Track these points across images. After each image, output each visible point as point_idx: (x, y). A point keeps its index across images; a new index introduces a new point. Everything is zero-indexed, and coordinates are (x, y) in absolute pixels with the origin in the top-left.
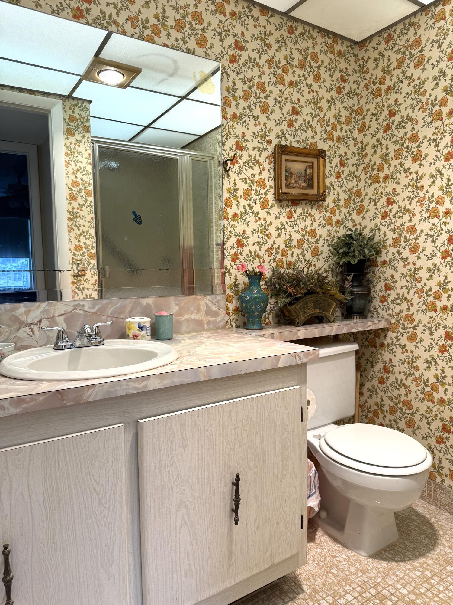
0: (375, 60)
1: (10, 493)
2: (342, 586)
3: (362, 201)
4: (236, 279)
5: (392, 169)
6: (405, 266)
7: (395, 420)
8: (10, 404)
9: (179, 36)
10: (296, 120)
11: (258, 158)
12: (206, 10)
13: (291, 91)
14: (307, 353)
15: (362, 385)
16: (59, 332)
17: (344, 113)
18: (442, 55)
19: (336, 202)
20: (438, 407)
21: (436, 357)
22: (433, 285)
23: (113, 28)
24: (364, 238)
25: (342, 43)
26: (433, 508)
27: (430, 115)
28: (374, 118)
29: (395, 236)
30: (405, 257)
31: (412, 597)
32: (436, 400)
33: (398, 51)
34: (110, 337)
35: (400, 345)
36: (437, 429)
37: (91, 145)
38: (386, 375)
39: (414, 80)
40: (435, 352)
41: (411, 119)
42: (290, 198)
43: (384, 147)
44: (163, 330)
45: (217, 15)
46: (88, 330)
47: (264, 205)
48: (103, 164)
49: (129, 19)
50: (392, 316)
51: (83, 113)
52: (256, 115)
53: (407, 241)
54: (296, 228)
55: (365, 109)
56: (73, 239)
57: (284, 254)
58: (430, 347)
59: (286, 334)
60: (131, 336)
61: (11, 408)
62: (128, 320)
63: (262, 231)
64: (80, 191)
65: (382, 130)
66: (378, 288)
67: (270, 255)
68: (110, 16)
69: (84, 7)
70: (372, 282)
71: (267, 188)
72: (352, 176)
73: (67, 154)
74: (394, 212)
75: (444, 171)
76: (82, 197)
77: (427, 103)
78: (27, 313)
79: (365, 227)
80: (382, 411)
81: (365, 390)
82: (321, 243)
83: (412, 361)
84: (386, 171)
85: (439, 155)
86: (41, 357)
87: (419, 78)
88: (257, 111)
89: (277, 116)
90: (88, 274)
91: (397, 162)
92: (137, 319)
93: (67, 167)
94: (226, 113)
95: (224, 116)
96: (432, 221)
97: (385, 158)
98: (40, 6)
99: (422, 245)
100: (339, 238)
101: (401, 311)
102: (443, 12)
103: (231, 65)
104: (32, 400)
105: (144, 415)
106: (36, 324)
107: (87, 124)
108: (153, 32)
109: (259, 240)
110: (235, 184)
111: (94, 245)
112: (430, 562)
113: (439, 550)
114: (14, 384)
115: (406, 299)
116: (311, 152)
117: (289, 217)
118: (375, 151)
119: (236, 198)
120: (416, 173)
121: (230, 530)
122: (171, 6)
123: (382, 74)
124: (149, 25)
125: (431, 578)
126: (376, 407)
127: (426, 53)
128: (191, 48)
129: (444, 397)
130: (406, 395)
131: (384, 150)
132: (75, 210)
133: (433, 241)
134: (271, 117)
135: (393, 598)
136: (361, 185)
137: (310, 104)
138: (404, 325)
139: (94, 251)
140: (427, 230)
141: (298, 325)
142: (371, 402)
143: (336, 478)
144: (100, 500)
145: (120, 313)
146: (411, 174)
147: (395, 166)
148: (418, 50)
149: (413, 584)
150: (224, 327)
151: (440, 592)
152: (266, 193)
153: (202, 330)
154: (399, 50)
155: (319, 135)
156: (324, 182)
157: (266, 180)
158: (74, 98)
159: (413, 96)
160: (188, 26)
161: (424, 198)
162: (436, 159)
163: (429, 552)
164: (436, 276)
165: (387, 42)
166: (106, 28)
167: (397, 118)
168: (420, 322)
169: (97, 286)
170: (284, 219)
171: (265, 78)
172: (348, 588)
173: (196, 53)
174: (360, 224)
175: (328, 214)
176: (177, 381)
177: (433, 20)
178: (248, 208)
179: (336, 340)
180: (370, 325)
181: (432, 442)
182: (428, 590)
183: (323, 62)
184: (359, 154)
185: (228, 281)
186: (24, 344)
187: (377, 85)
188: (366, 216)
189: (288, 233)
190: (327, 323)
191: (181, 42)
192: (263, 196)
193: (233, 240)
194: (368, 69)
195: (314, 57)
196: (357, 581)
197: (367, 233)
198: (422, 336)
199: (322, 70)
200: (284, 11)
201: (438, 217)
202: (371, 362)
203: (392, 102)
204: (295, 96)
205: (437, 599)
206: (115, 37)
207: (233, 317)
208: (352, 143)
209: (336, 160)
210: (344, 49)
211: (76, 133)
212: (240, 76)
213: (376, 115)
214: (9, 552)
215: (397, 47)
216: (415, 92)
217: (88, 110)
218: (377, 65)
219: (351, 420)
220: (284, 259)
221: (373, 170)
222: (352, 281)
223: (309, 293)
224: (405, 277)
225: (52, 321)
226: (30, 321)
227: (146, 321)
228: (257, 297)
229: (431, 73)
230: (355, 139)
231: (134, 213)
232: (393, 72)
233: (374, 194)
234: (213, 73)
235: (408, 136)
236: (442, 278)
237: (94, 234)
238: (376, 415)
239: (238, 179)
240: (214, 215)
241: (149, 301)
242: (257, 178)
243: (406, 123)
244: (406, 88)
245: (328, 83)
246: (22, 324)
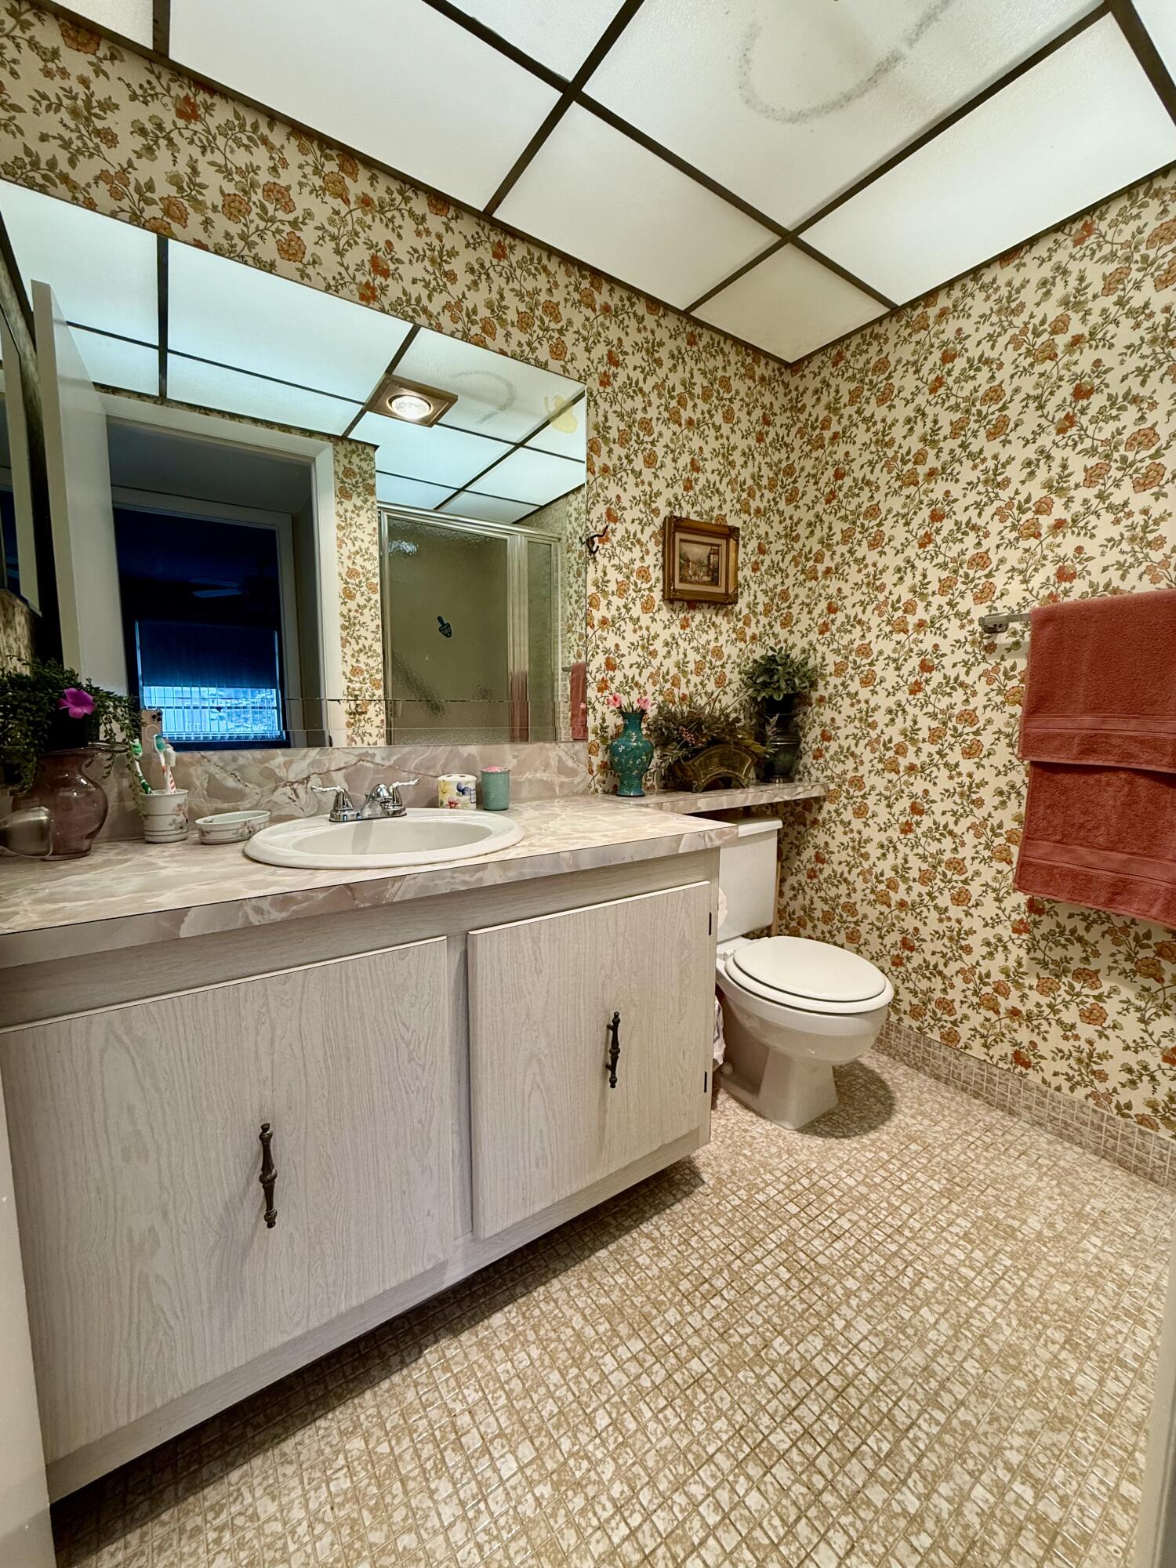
0: (816, 391)
1: (272, 1044)
2: (759, 1175)
3: (789, 607)
4: (604, 720)
5: (837, 559)
6: (852, 705)
7: (830, 932)
8: (272, 905)
9: (524, 338)
10: (696, 480)
11: (639, 535)
12: (566, 300)
13: (691, 435)
14: (721, 833)
15: (782, 880)
16: (338, 794)
17: (766, 472)
18: (921, 385)
19: (753, 605)
20: (897, 912)
21: (895, 840)
22: (894, 733)
23: (422, 320)
24: (793, 662)
25: (767, 364)
26: (885, 1058)
27: (898, 478)
28: (812, 481)
29: (839, 659)
30: (853, 691)
31: (863, 1190)
32: (893, 903)
33: (852, 378)
34: (412, 805)
35: (842, 822)
36: (894, 945)
37: (376, 515)
38: (820, 865)
39: (875, 424)
40: (894, 833)
41: (868, 483)
42: (687, 597)
43: (826, 526)
44: (495, 794)
45: (583, 308)
46: (384, 793)
47: (647, 607)
48: (395, 544)
49: (447, 306)
50: (831, 779)
51: (364, 465)
52: (637, 469)
53: (856, 667)
54: (694, 644)
55: (798, 468)
56: (348, 658)
57: (676, 683)
58: (888, 826)
59: (681, 803)
60: (446, 803)
61: (272, 911)
62: (440, 779)
63: (643, 647)
64: (359, 585)
65: (823, 500)
66: (810, 738)
67: (654, 684)
68: (418, 300)
69: (377, 282)
70: (802, 728)
71: (653, 581)
72: (776, 569)
73: (340, 527)
74: (838, 623)
75: (918, 563)
76: (363, 594)
77: (894, 458)
78: (288, 765)
79: (794, 646)
80: (812, 919)
81: (786, 888)
82: (729, 667)
83: (858, 847)
84: (828, 562)
85: (911, 538)
86: (311, 833)
87: (883, 421)
88: (638, 464)
89: (668, 472)
90: (372, 710)
91: (844, 549)
92: (456, 778)
93: (340, 547)
94: (593, 464)
95: (590, 470)
96: (896, 637)
97: (825, 541)
98: (308, 276)
99: (879, 674)
100: (755, 661)
101: (845, 772)
102: (924, 317)
103: (601, 389)
104: (306, 899)
105: (476, 925)
106: (301, 782)
107: (370, 482)
108: (484, 329)
109: (639, 660)
110: (605, 574)
111: (381, 667)
112: (885, 1138)
113: (896, 1120)
114: (273, 874)
115: (853, 754)
116: (717, 529)
117: (683, 627)
118: (812, 532)
119: (605, 593)
120: (874, 565)
121: (603, 1096)
122: (512, 290)
123: (826, 413)
124: (478, 318)
125: (889, 1161)
126: (802, 913)
127: (896, 381)
128: (542, 359)
129: (906, 898)
130: (849, 895)
131: (826, 530)
132: (352, 614)
133: (898, 669)
134: (659, 473)
135: (835, 1191)
136: (789, 582)
137: (717, 456)
138: (848, 792)
139: (380, 676)
140: (888, 652)
141: (697, 791)
142: (795, 905)
143: (750, 1016)
144: (410, 1053)
145: (428, 768)
146: (866, 566)
147: (843, 555)
148: (883, 377)
149: (863, 1171)
150: (584, 793)
151: (904, 1182)
152: (650, 589)
153: (552, 797)
154: (854, 376)
155: (729, 504)
156: (736, 576)
157: (651, 569)
158: (351, 441)
159: (873, 448)
160: (538, 323)
161: (885, 603)
162: (906, 544)
163: (883, 1123)
164: (899, 720)
165: (835, 364)
166: (412, 319)
167: (848, 482)
168: (873, 788)
169: (383, 731)
170: (676, 629)
171: (652, 413)
172: (768, 1177)
173: (550, 367)
174: (786, 641)
175: (740, 624)
176: (528, 873)
177: (909, 330)
178: (623, 610)
179: (746, 814)
180: (799, 791)
181: (886, 963)
182: (886, 1179)
183: (737, 392)
184: (786, 536)
185: (592, 722)
186: (282, 813)
187: (818, 431)
188: (795, 629)
189: (681, 651)
190: (737, 788)
191: (526, 349)
192: (646, 593)
193: (600, 660)
194: (804, 406)
195: (725, 383)
196: (781, 1166)
197: (795, 654)
198: (876, 808)
199: (736, 405)
200: (682, 308)
201: (906, 632)
202: (797, 847)
203: (840, 456)
204: (696, 443)
205: (898, 1192)
206: (424, 334)
207: (599, 777)
208: (776, 518)
209: (753, 544)
210: (768, 373)
211: (355, 496)
212: (615, 408)
213: (814, 476)
214: (271, 1135)
215: (850, 373)
216: (877, 442)
217: (372, 459)
218: (818, 399)
219: (765, 932)
220: (676, 690)
221: (808, 560)
222: (777, 726)
223: (714, 742)
224: (852, 721)
225: (326, 777)
226: (291, 778)
227: (469, 781)
228: (638, 747)
229: (903, 412)
230: (781, 513)
231: (440, 619)
232: (842, 411)
233: (808, 596)
234: (575, 401)
235: (863, 509)
236: (909, 723)
237: (380, 651)
238: (802, 923)
239: (609, 566)
240: (560, 626)
241: (473, 750)
242: (637, 565)
243: (861, 489)
244: (862, 435)
245: (744, 425)
246: (280, 782)
